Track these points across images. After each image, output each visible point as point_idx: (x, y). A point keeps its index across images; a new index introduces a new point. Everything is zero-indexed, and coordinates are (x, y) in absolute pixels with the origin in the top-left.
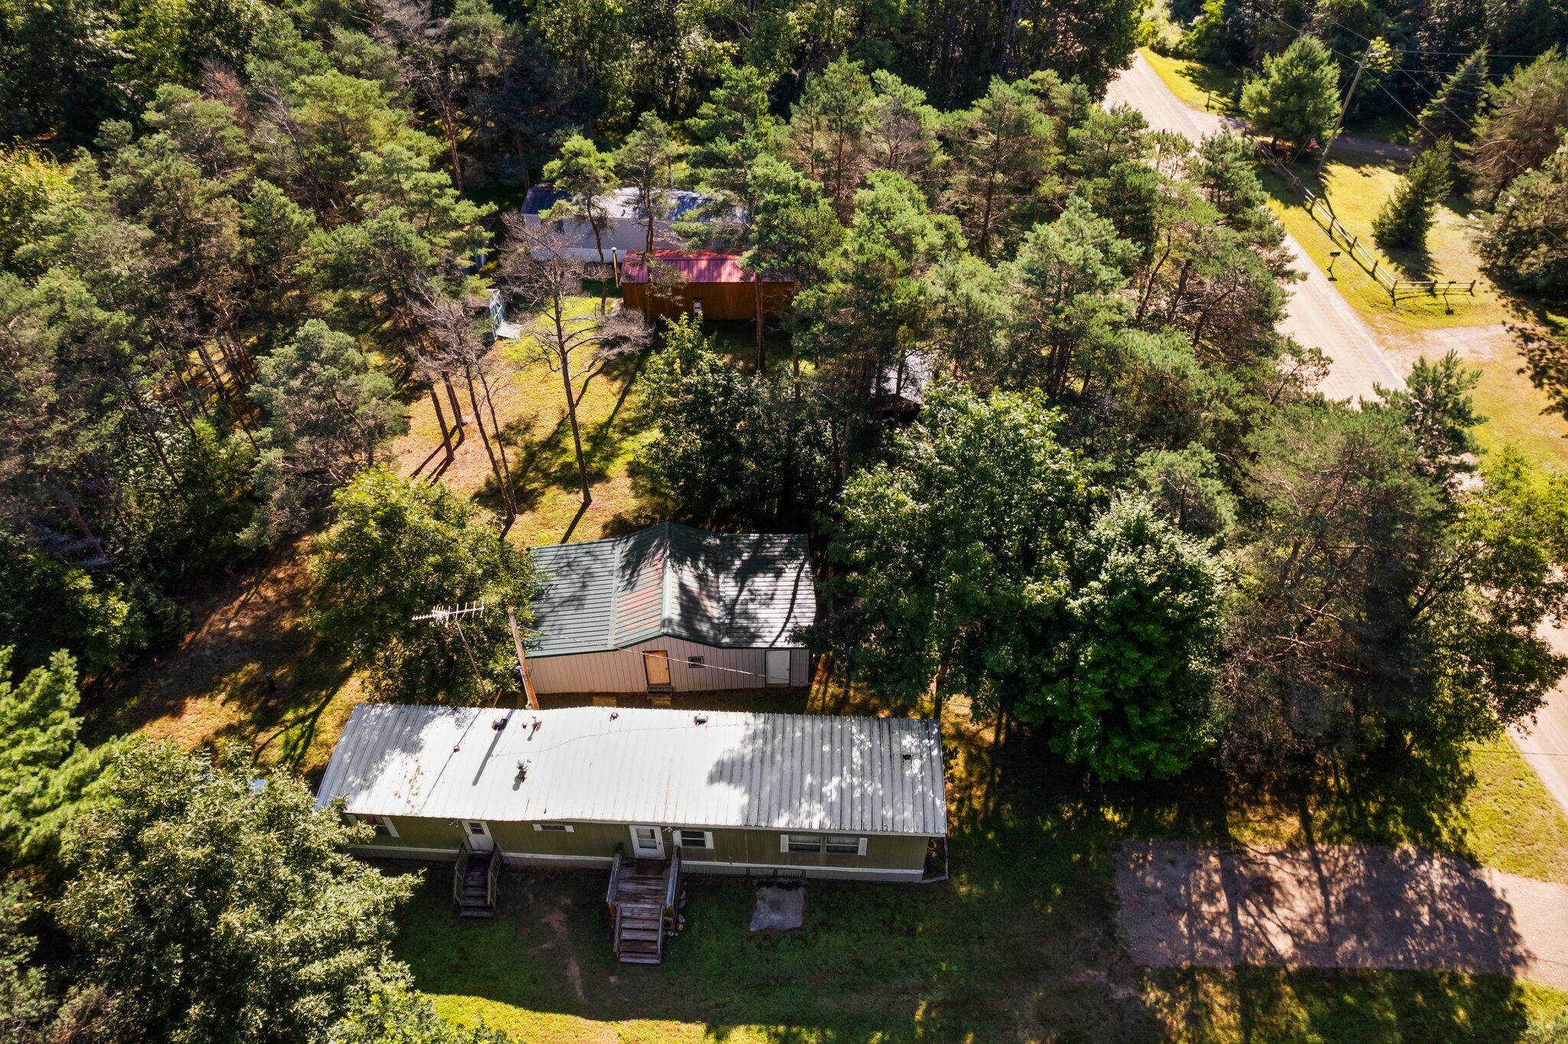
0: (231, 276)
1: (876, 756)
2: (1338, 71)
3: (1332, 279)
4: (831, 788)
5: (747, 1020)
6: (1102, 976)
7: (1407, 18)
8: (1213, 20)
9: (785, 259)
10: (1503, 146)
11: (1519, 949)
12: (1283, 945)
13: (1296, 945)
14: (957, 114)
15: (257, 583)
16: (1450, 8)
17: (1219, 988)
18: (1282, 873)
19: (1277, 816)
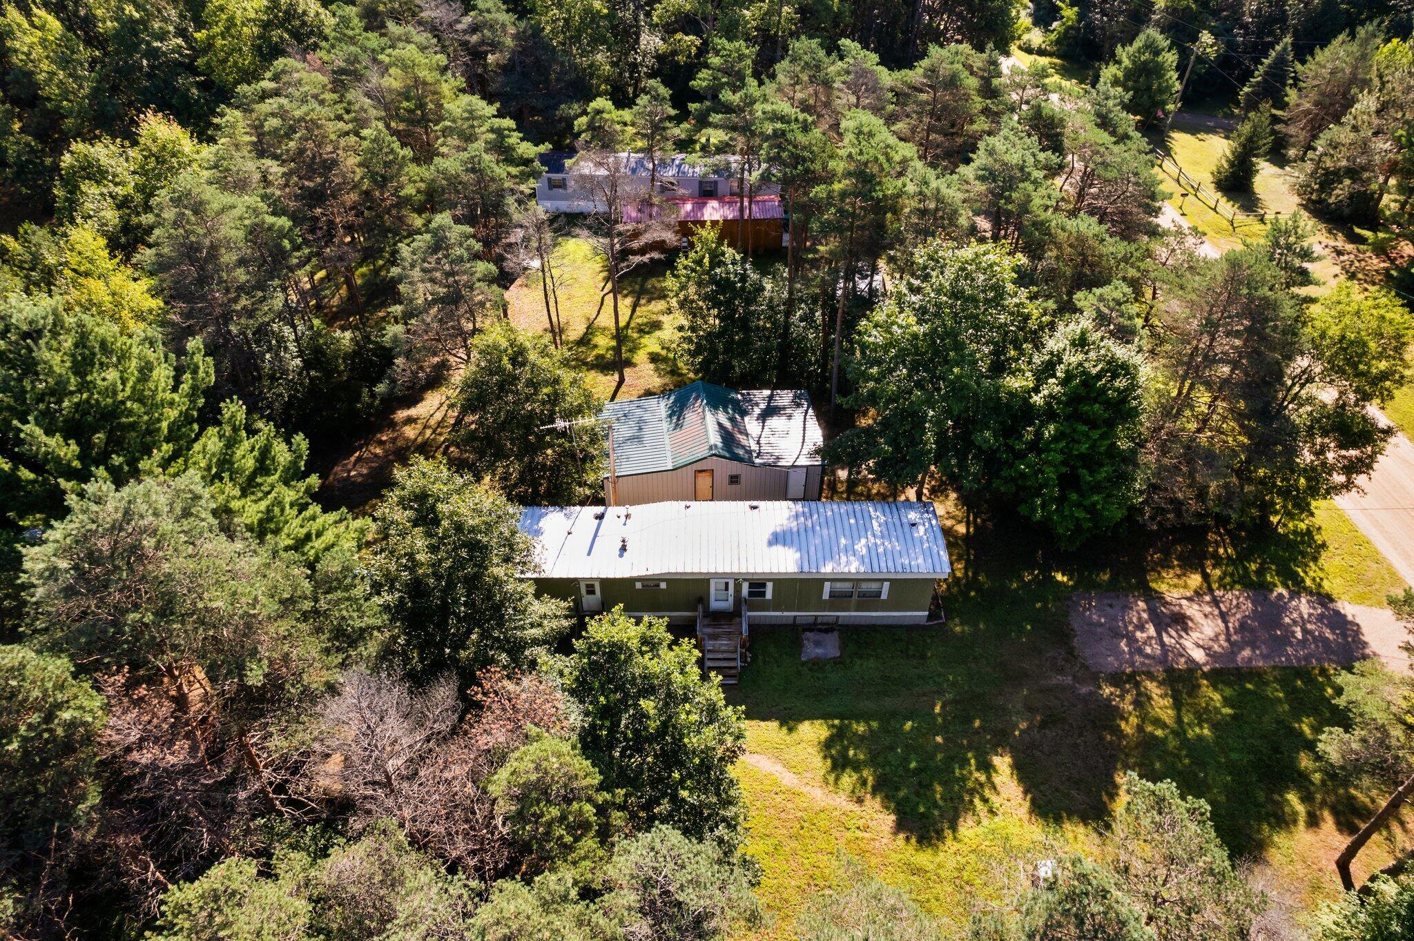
0: (352, 198)
1: (891, 526)
2: (1176, 57)
3: (1183, 215)
4: (861, 546)
5: (811, 717)
6: (1069, 680)
7: (1226, 18)
8: (1070, 23)
9: (796, 168)
10: (1308, 112)
11: (1367, 651)
12: (1199, 655)
13: (1207, 655)
14: (905, 72)
15: (367, 444)
16: (1259, 10)
17: (1155, 684)
18: (1192, 610)
19: (1184, 575)
